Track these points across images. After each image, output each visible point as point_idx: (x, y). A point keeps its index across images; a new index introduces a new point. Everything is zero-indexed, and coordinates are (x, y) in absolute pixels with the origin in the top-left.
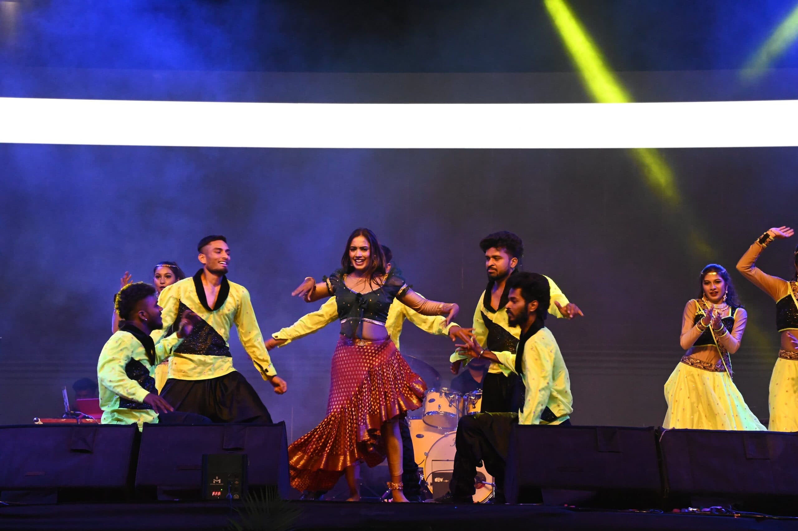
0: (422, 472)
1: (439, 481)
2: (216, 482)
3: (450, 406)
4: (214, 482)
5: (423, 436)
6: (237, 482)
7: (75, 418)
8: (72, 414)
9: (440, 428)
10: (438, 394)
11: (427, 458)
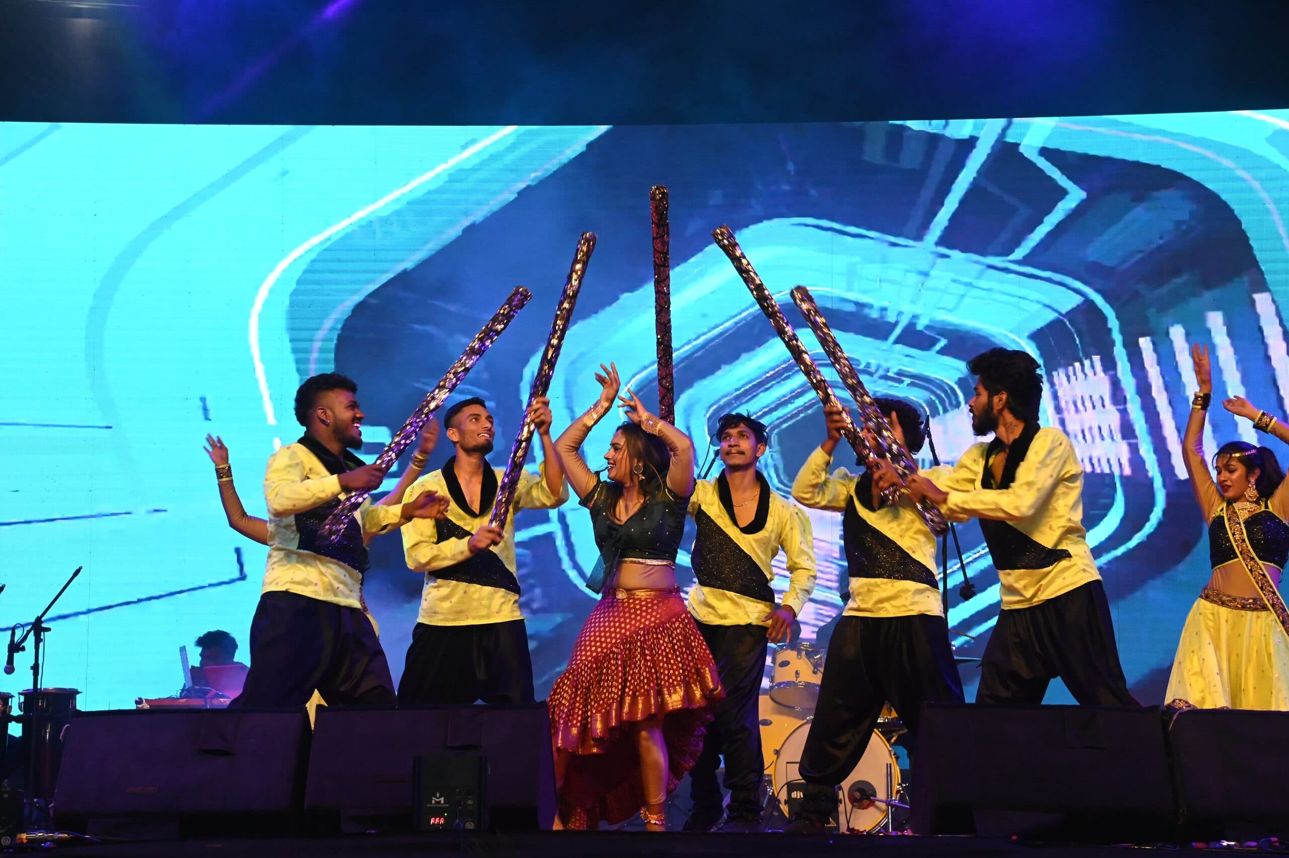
0: (770, 782)
1: (799, 797)
2: (436, 801)
3: (815, 673)
4: (433, 802)
5: (771, 723)
6: (470, 802)
7: (200, 697)
8: (196, 691)
9: (798, 709)
10: (795, 653)
11: (778, 758)
